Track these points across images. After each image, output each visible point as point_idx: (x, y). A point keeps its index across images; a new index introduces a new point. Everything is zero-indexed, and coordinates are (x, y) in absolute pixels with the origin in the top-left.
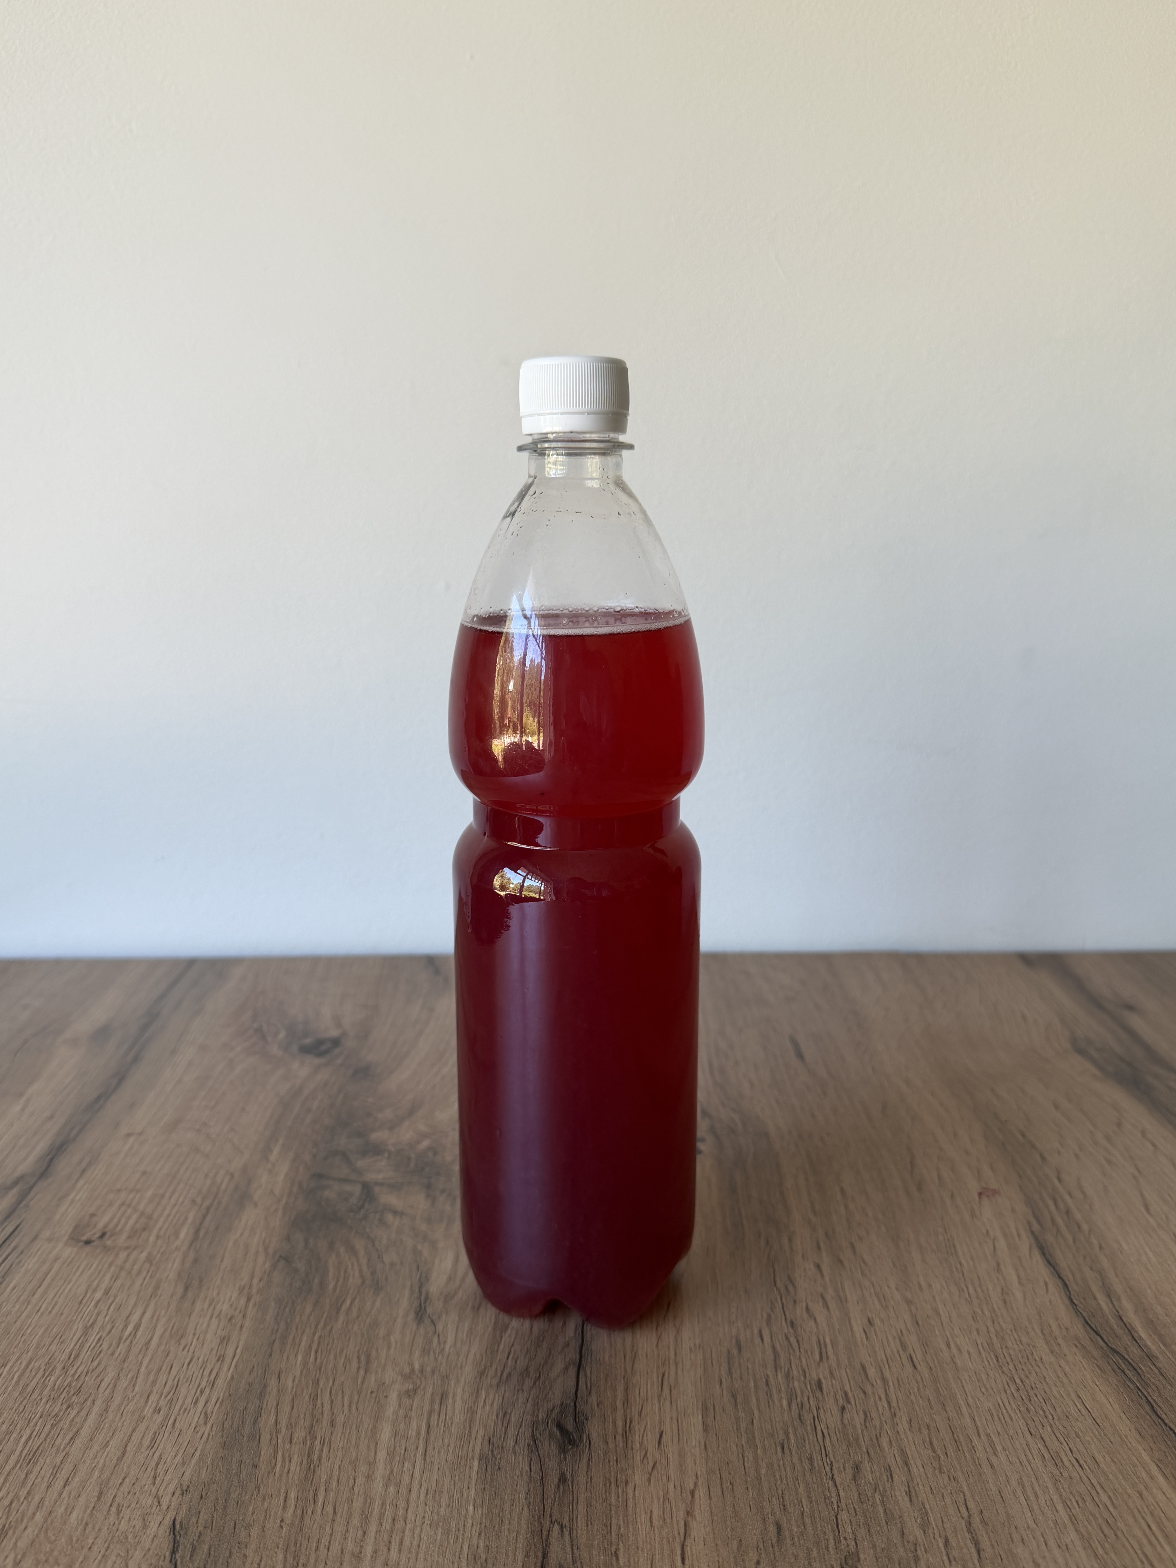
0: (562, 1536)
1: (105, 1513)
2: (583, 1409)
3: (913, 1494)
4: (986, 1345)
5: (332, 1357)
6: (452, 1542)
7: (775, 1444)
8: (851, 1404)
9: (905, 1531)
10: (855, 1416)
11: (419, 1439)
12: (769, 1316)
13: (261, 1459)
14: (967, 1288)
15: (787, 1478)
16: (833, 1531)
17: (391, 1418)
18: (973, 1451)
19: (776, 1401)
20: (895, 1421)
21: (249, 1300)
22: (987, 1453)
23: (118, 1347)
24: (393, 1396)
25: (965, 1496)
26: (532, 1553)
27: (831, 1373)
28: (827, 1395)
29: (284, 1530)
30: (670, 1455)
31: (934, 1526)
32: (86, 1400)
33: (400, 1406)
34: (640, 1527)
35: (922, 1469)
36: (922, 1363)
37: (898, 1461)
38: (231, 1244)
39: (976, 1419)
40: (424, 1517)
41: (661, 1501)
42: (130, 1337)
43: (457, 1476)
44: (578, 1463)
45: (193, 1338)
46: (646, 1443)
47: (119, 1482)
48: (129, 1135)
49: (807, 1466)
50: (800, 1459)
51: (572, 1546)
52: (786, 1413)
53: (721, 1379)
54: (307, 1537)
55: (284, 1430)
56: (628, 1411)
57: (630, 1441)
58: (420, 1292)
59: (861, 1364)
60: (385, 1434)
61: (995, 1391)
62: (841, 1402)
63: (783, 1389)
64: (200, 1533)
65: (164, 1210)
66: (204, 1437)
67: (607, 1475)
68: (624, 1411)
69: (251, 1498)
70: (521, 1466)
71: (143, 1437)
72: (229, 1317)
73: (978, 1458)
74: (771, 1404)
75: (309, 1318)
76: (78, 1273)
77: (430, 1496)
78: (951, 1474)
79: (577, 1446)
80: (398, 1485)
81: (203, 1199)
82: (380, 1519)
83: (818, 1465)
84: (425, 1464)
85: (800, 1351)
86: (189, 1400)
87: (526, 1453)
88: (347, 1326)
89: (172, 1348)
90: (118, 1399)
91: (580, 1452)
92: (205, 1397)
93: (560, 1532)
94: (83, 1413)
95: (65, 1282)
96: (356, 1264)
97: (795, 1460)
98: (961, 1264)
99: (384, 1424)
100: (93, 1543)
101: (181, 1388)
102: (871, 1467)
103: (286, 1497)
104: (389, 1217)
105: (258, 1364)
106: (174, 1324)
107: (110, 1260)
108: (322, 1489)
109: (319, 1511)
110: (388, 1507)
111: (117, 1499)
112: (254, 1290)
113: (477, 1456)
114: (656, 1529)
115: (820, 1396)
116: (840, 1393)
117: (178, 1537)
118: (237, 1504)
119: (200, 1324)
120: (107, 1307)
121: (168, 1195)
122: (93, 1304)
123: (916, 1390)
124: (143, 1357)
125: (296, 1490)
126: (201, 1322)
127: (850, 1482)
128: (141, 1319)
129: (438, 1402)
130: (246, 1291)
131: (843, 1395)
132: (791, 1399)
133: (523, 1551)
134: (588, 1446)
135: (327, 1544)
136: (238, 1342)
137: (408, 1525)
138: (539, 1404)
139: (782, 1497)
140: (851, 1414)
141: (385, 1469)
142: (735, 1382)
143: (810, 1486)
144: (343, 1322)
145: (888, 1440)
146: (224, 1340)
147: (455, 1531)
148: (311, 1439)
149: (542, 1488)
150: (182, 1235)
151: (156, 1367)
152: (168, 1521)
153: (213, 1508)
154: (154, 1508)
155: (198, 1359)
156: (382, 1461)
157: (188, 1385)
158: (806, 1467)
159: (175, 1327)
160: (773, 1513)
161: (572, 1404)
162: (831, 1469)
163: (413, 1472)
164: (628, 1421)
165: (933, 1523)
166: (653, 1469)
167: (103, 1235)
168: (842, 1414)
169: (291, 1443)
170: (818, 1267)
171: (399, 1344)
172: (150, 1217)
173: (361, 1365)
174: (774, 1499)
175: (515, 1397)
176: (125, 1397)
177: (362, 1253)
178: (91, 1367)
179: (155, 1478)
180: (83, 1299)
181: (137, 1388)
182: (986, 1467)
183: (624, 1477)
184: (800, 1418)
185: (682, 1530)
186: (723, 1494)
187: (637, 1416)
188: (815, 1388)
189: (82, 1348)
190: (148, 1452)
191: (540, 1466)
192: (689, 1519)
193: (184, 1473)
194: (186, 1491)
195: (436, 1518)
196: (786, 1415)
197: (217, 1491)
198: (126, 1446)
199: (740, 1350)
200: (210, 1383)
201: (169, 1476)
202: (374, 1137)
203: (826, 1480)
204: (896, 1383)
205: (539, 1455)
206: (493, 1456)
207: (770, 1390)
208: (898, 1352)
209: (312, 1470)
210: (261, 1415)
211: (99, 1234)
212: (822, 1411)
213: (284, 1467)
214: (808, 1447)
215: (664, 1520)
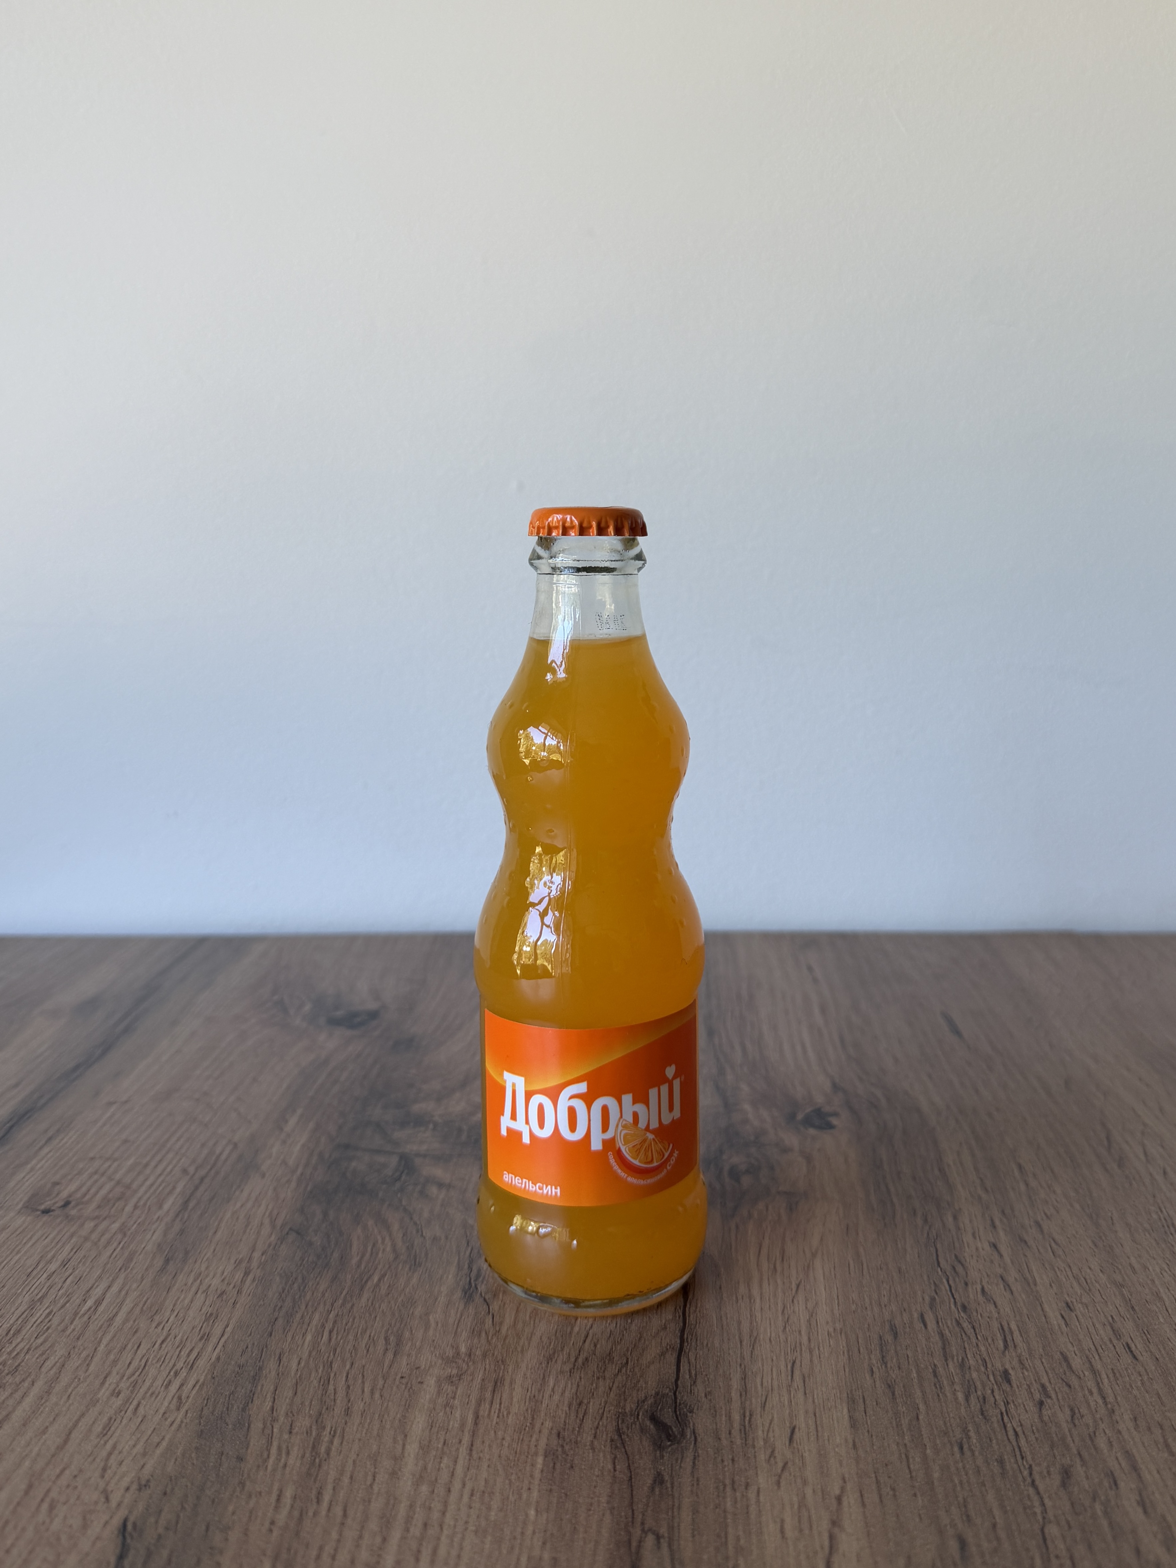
0: (659, 1548)
2: (686, 1401)
3: (1149, 1505)
5: (351, 1337)
6: (505, 1552)
7: (951, 1444)
8: (1052, 1399)
9: (1141, 1550)
10: (1059, 1412)
11: (463, 1431)
12: (933, 1299)
13: (249, 1451)
15: (969, 1483)
16: (1039, 1548)
17: (426, 1407)
19: (948, 1394)
20: (1114, 1418)
21: (247, 1274)
23: (71, 1324)
24: (431, 1382)
27: (1021, 1363)
28: (1018, 1388)
29: (275, 1535)
30: (806, 1454)
32: (23, 1380)
33: (439, 1393)
34: (767, 1538)
35: (1157, 1476)
36: (1144, 1353)
37: (1123, 1466)
38: (228, 1215)
40: (467, 1522)
41: (796, 1507)
42: (89, 1313)
43: (514, 1475)
44: (679, 1462)
45: (171, 1315)
46: (772, 1439)
47: (57, 1473)
48: (110, 1104)
49: (997, 1469)
50: (987, 1461)
51: (673, 1560)
52: (963, 1408)
53: (872, 1369)
54: (305, 1543)
55: (282, 1419)
56: (748, 1403)
57: (750, 1437)
58: (470, 1269)
59: (1062, 1353)
60: (418, 1424)
62: (1037, 1396)
63: (957, 1380)
64: (160, 1537)
65: (146, 1180)
66: (175, 1424)
67: (721, 1477)
68: (742, 1403)
69: (232, 1495)
70: (602, 1464)
71: (94, 1422)
72: (219, 1292)
74: (941, 1397)
75: (323, 1295)
76: (30, 1244)
77: (476, 1498)
79: (679, 1442)
80: (433, 1484)
81: (197, 1169)
82: (407, 1522)
83: (1012, 1468)
84: (470, 1460)
85: (977, 1338)
86: (159, 1382)
87: (608, 1449)
88: (372, 1304)
89: (141, 1325)
90: (65, 1379)
91: (682, 1449)
92: (180, 1380)
93: (656, 1543)
94: (18, 1395)
95: (11, 1253)
96: (387, 1239)
97: (980, 1461)
99: (417, 1413)
101: (149, 1369)
102: (1085, 1472)
103: (279, 1496)
104: (433, 1190)
105: (253, 1344)
106: (148, 1299)
107: (72, 1230)
108: (330, 1487)
109: (324, 1513)
110: (418, 1509)
111: (51, 1493)
112: (255, 1264)
113: (541, 1451)
114: (789, 1541)
115: (1008, 1389)
116: (1035, 1387)
117: (129, 1540)
118: (213, 1501)
119: (180, 1300)
120: (63, 1279)
121: (153, 1164)
122: (45, 1276)
123: (1139, 1383)
124: (103, 1335)
125: (294, 1487)
126: (182, 1297)
127: (1059, 1491)
128: (104, 1294)
129: (490, 1389)
130: (244, 1265)
131: (1041, 1389)
132: (969, 1392)
134: (693, 1442)
135: (332, 1552)
136: (230, 1319)
137: (445, 1532)
138: (627, 1393)
139: (965, 1507)
140: (1053, 1411)
141: (416, 1465)
142: (891, 1372)
143: (1003, 1494)
144: (368, 1300)
145: (1107, 1441)
146: (211, 1317)
147: (510, 1540)
148: (317, 1429)
149: (630, 1491)
150: (166, 1207)
151: (118, 1346)
152: (116, 1521)
153: (180, 1506)
154: (100, 1504)
155: (175, 1337)
156: (412, 1456)
157: (158, 1366)
158: (996, 1472)
159: (149, 1302)
160: (954, 1526)
161: (671, 1394)
162: (1031, 1474)
163: (454, 1469)
164: (748, 1414)
166: (782, 1470)
167: (67, 1204)
168: (1041, 1410)
169: (290, 1433)
170: (994, 1246)
171: (439, 1325)
172: (128, 1187)
173: (388, 1347)
174: (953, 1508)
175: (594, 1385)
176: (75, 1378)
177: (396, 1227)
178: (34, 1344)
179: (104, 1470)
180: (31, 1272)
181: (92, 1368)
183: (743, 1479)
184: (982, 1414)
185: (826, 1543)
186: (881, 1501)
187: (759, 1409)
188: (1000, 1379)
189: (25, 1323)
190: (99, 1440)
191: (627, 1465)
192: (836, 1530)
193: (144, 1464)
194: (145, 1486)
195: (483, 1523)
196: (963, 1410)
197: (187, 1486)
198: (70, 1433)
199: (896, 1336)
200: (188, 1364)
201: (124, 1468)
202: (417, 1108)
203: (1025, 1486)
204: (1111, 1376)
205: (626, 1451)
206: (564, 1452)
207: (939, 1381)
208: (1111, 1341)
209: (317, 1464)
210: (252, 1402)
211: (61, 1203)
212: (1013, 1406)
213: (280, 1460)
214: (996, 1447)
215: (801, 1531)
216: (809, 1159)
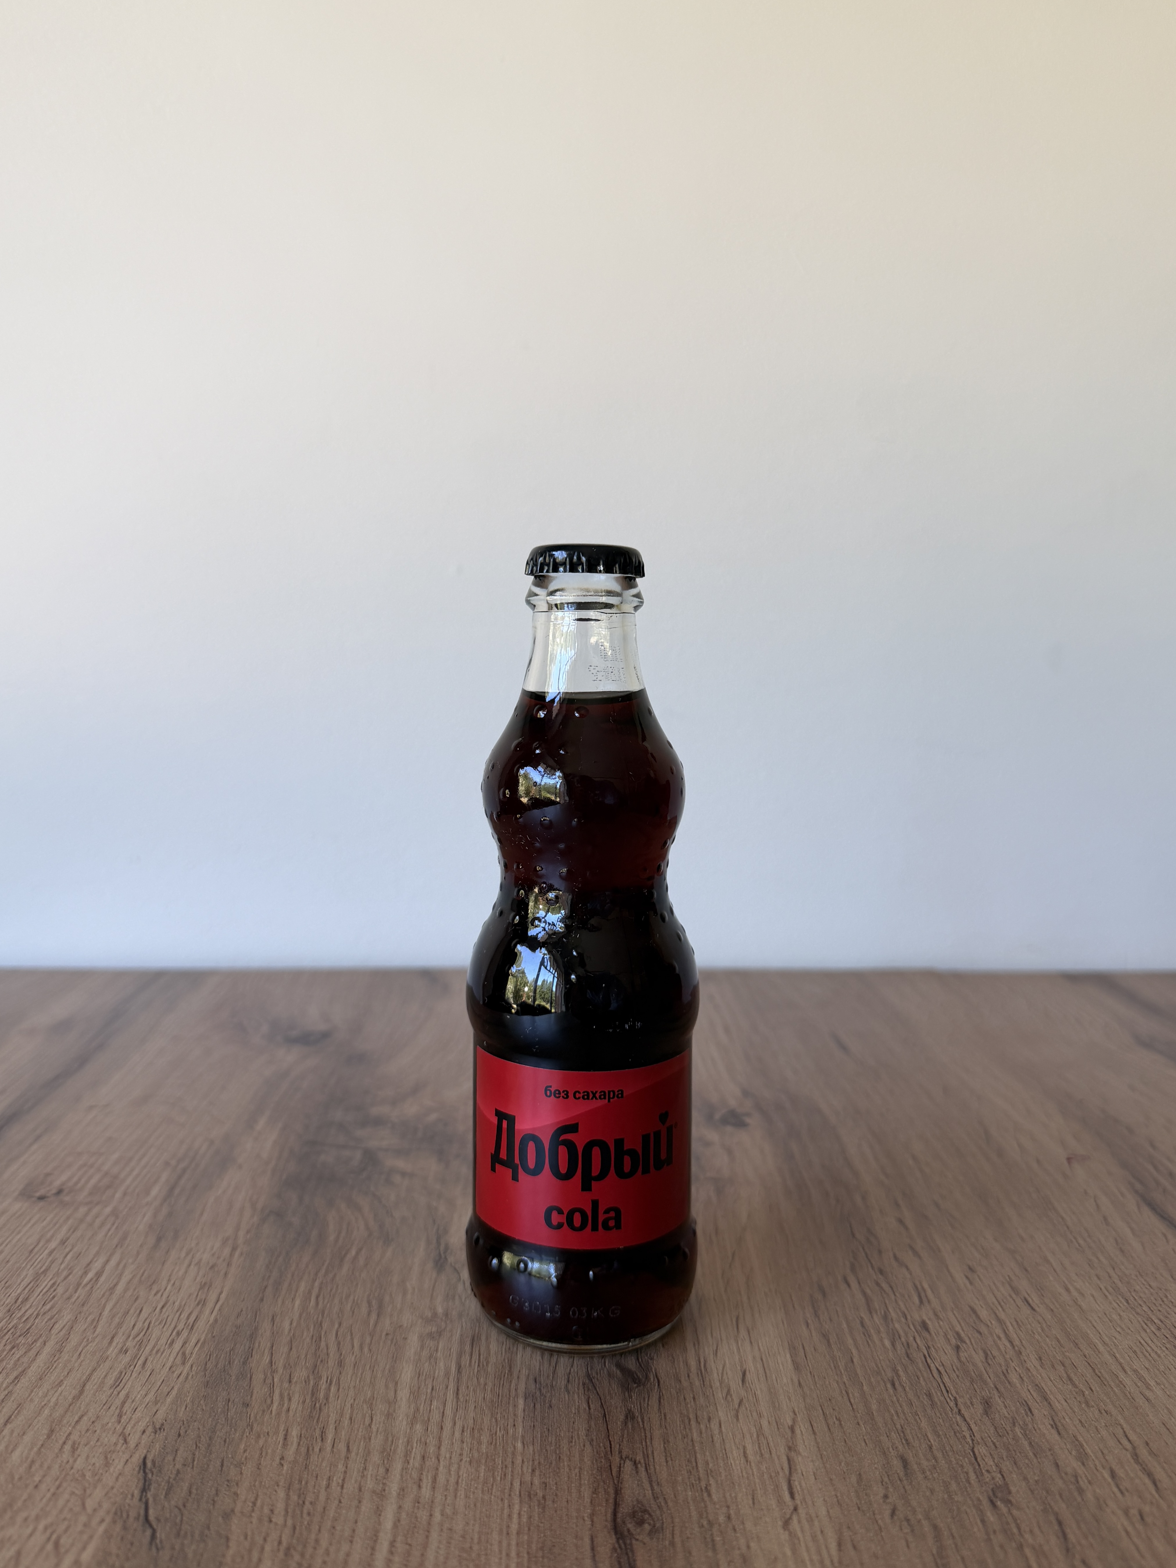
0: (637, 1472)
1: (56, 1451)
3: (1060, 1428)
4: (1110, 1289)
5: (336, 1301)
6: (499, 1479)
7: (884, 1382)
8: (966, 1344)
9: (1059, 1464)
10: (973, 1353)
11: (448, 1379)
12: (853, 1264)
13: (254, 1398)
14: (1075, 1238)
15: (904, 1413)
16: (972, 1464)
17: (412, 1358)
18: (1122, 1386)
19: (876, 1341)
20: (1022, 1358)
21: (234, 1249)
22: (1139, 1387)
23: (75, 1292)
24: (414, 1338)
25: (1123, 1429)
26: (601, 1490)
27: (936, 1315)
28: (936, 1335)
29: (285, 1468)
30: (758, 1392)
31: (1094, 1458)
32: (35, 1341)
33: (422, 1347)
34: (732, 1462)
35: (1065, 1404)
36: (1040, 1305)
37: (1035, 1396)
38: (211, 1200)
39: (1117, 1355)
40: (461, 1455)
41: (755, 1436)
42: (91, 1283)
43: (499, 1414)
44: (647, 1401)
45: (168, 1284)
46: (727, 1381)
47: (75, 1420)
48: (92, 1108)
49: (926, 1401)
50: (917, 1395)
51: (651, 1482)
52: (890, 1352)
53: (807, 1322)
54: (314, 1475)
55: (280, 1370)
56: (701, 1352)
57: (707, 1379)
58: (438, 1243)
59: (970, 1307)
60: (407, 1374)
61: (1132, 1330)
62: (953, 1341)
63: (882, 1329)
64: (178, 1472)
65: (132, 1171)
66: (181, 1377)
67: (685, 1412)
69: (242, 1436)
70: (577, 1404)
71: (106, 1376)
72: (211, 1264)
73: (1130, 1393)
74: (870, 1343)
75: (307, 1266)
76: (30, 1225)
77: (467, 1434)
78: (1101, 1408)
79: (644, 1385)
80: (426, 1423)
81: (178, 1162)
82: (406, 1455)
83: (940, 1400)
84: (457, 1402)
85: (895, 1295)
86: (163, 1341)
87: (581, 1391)
88: (353, 1273)
89: (141, 1293)
90: (74, 1339)
91: (648, 1390)
92: (183, 1339)
93: (634, 1468)
94: (32, 1353)
95: (13, 1232)
96: (360, 1219)
97: (911, 1395)
98: (1063, 1218)
99: (404, 1364)
100: (40, 1481)
101: (152, 1330)
102: (1004, 1403)
103: (286, 1435)
104: (397, 1179)
106: (145, 1271)
107: (67, 1214)
108: (331, 1427)
109: (329, 1449)
110: (415, 1444)
111: (72, 1437)
112: (241, 1241)
113: (521, 1394)
114: (753, 1464)
115: (928, 1336)
117: (150, 1476)
118: (225, 1441)
119: (176, 1270)
120: (64, 1255)
121: (136, 1158)
122: (46, 1252)
123: (1040, 1330)
124: (107, 1301)
125: (299, 1428)
127: (982, 1417)
128: (103, 1267)
130: (231, 1242)
131: (955, 1335)
132: (894, 1339)
133: (590, 1488)
134: (657, 1384)
135: (340, 1481)
136: (223, 1287)
137: (442, 1463)
139: (903, 1432)
140: (968, 1353)
141: (409, 1407)
142: (824, 1324)
143: (935, 1421)
144: (349, 1271)
145: (1018, 1376)
146: (205, 1286)
147: (502, 1468)
148: (315, 1379)
149: (605, 1426)
150: (153, 1193)
151: (122, 1310)
152: (137, 1459)
153: (194, 1446)
154: (120, 1445)
155: (174, 1303)
156: (404, 1399)
157: (161, 1327)
158: (926, 1403)
159: (145, 1274)
160: (896, 1448)
162: (957, 1405)
163: (444, 1410)
164: (702, 1361)
165: (1092, 1455)
166: (739, 1406)
167: (60, 1192)
168: (958, 1352)
169: (290, 1382)
170: (901, 1221)
171: (416, 1290)
172: (116, 1177)
173: (372, 1310)
174: (893, 1434)
176: (84, 1339)
177: (367, 1209)
178: (42, 1310)
179: (120, 1416)
180: (34, 1248)
181: (98, 1330)
182: (1140, 1401)
183: (705, 1414)
184: (908, 1356)
185: (786, 1466)
186: (829, 1429)
187: (712, 1356)
188: (920, 1329)
189: (33, 1292)
190: (112, 1390)
191: (600, 1404)
192: (793, 1454)
193: (157, 1411)
194: (160, 1429)
195: (476, 1455)
196: (891, 1354)
197: (199, 1429)
198: (84, 1386)
199: (824, 1294)
200: (188, 1325)
201: (138, 1414)
202: (375, 1111)
203: (952, 1415)
204: (1014, 1323)
205: (597, 1392)
206: (541, 1394)
207: (866, 1330)
208: (1011, 1297)
209: (318, 1408)
210: (252, 1356)
211: (54, 1191)
212: (933, 1350)
213: (283, 1406)
214: (923, 1383)
215: (762, 1455)
216: (730, 1152)
